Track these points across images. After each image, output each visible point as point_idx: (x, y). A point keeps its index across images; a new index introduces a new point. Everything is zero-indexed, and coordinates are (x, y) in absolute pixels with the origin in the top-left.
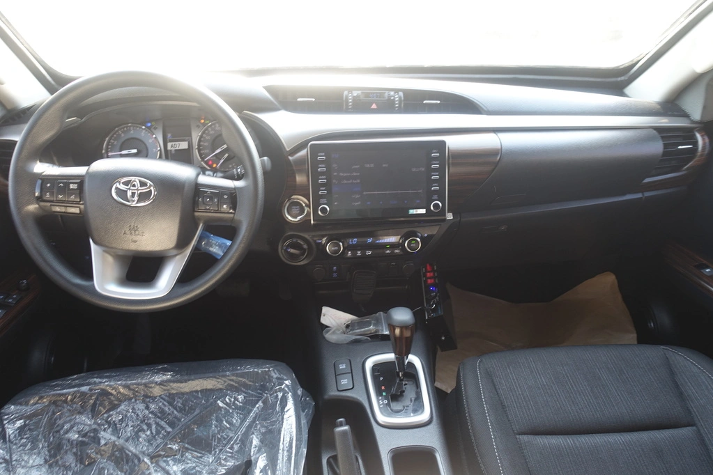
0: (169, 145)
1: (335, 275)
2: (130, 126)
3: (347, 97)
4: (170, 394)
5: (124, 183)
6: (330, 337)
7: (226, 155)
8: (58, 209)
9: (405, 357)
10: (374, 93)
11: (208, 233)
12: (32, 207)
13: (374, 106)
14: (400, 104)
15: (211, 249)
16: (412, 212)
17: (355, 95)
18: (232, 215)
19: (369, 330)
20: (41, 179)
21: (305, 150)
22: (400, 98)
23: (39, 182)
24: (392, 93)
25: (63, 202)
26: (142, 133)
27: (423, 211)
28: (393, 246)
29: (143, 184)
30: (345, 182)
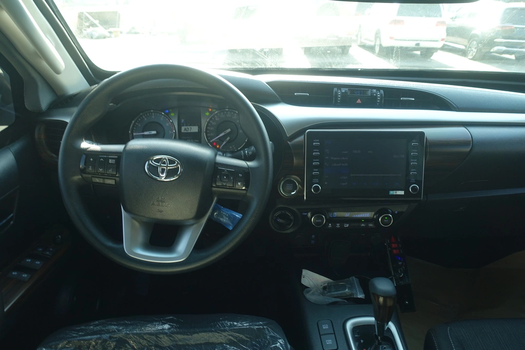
0: (183, 128)
1: (313, 242)
2: (152, 113)
3: (336, 93)
4: (177, 344)
5: (155, 161)
6: (310, 297)
7: (228, 138)
8: (97, 180)
9: (386, 324)
10: (358, 90)
11: (219, 206)
12: (77, 178)
13: (359, 101)
14: (381, 100)
15: (221, 219)
16: (392, 193)
17: (343, 91)
18: (244, 192)
19: (345, 293)
20: (85, 154)
21: (303, 137)
22: (381, 95)
23: (84, 156)
24: (375, 91)
25: (102, 174)
26: (161, 118)
27: (402, 193)
28: (367, 220)
29: (171, 162)
30: (335, 165)
